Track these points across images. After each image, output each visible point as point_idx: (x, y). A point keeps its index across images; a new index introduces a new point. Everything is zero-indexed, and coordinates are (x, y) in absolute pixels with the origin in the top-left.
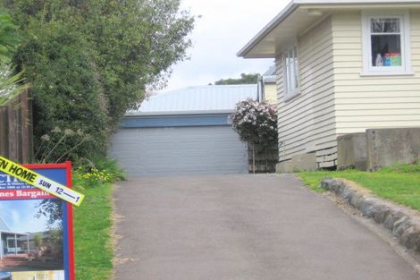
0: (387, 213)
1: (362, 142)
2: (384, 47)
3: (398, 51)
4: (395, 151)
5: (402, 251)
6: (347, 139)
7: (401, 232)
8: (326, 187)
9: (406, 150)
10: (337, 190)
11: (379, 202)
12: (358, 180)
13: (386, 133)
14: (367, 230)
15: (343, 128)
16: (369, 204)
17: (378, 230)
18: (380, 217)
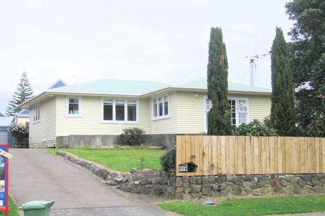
0: (86, 163)
1: (67, 139)
2: (73, 107)
3: (77, 109)
4: (79, 143)
5: (95, 176)
6: (61, 138)
7: (93, 170)
8: (58, 154)
9: (82, 142)
10: (63, 155)
11: (82, 160)
12: (70, 152)
13: (76, 136)
14: (80, 169)
15: (59, 134)
16: (78, 160)
17: (83, 168)
18: (83, 165)
